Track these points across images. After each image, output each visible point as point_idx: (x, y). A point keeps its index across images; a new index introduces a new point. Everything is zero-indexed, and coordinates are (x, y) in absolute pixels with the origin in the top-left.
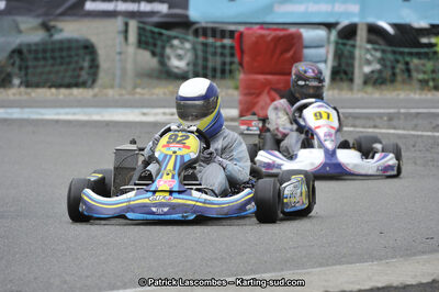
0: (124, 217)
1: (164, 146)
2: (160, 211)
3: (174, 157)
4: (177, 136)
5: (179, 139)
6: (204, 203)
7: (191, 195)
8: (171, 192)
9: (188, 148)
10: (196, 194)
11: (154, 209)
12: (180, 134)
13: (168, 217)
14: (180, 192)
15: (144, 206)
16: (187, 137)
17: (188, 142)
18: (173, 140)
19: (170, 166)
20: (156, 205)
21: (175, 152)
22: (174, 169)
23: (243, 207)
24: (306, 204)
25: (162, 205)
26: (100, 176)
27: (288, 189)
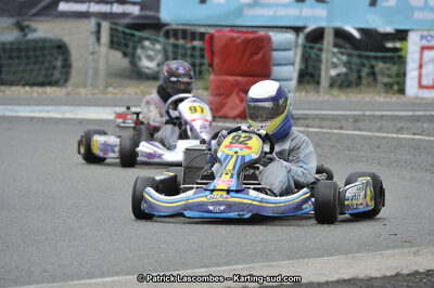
0: (182, 215)
1: (226, 147)
2: (217, 209)
3: (235, 157)
4: (240, 136)
5: (242, 139)
6: (261, 202)
7: (248, 194)
8: (228, 191)
9: (250, 148)
10: (253, 193)
11: (211, 208)
12: (243, 135)
13: (224, 215)
14: (237, 191)
15: (202, 204)
16: (250, 138)
17: (250, 143)
18: (236, 141)
19: (230, 166)
20: (213, 204)
21: (236, 153)
22: (234, 168)
23: (299, 206)
24: (371, 206)
25: (219, 203)
26: (172, 174)
27: (350, 191)
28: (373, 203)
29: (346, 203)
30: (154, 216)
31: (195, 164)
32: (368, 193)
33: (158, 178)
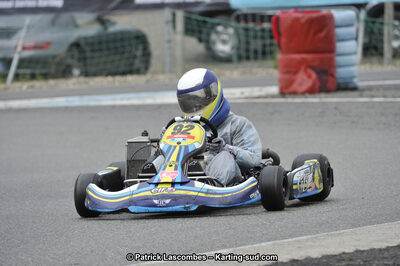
0: (127, 211)
1: (168, 137)
2: (162, 203)
3: (178, 148)
4: (182, 126)
5: (184, 129)
6: (207, 193)
7: (193, 186)
8: (173, 184)
9: (193, 138)
10: (198, 185)
11: (156, 202)
12: (185, 124)
13: (170, 209)
14: (182, 184)
15: (147, 198)
16: (193, 127)
17: (192, 132)
18: (178, 131)
19: (174, 158)
20: (157, 197)
21: (179, 143)
22: (178, 159)
23: (247, 195)
24: (320, 189)
25: (164, 197)
26: (115, 169)
27: (298, 175)
28: (322, 185)
29: (295, 187)
30: (100, 213)
31: (138, 157)
32: (316, 175)
33: (101, 174)
